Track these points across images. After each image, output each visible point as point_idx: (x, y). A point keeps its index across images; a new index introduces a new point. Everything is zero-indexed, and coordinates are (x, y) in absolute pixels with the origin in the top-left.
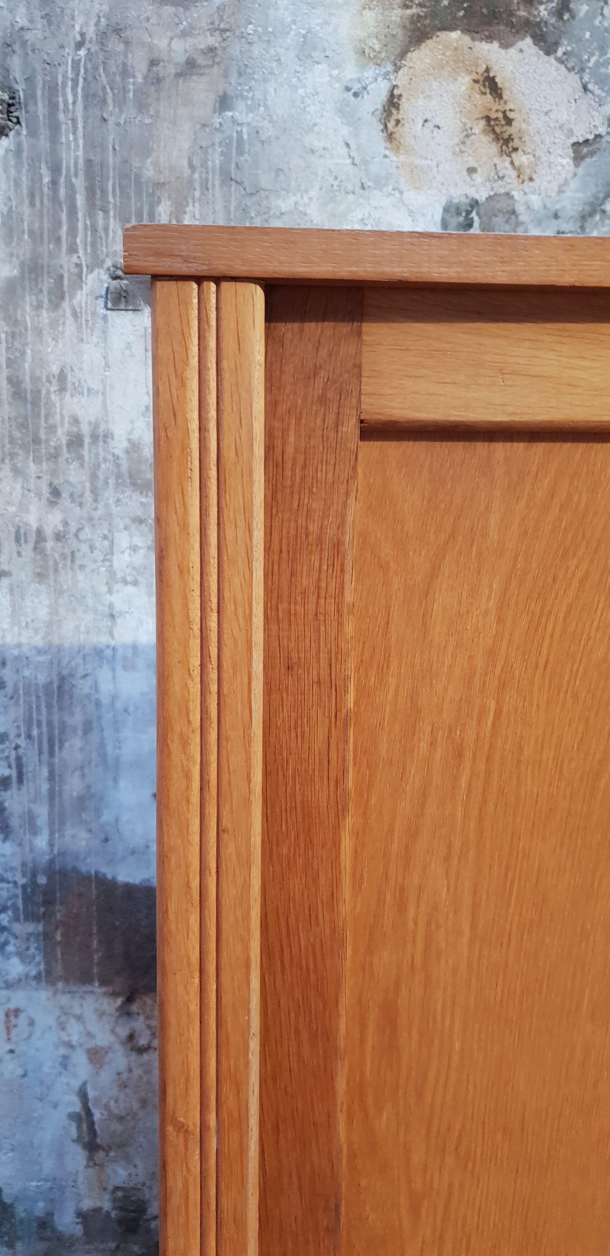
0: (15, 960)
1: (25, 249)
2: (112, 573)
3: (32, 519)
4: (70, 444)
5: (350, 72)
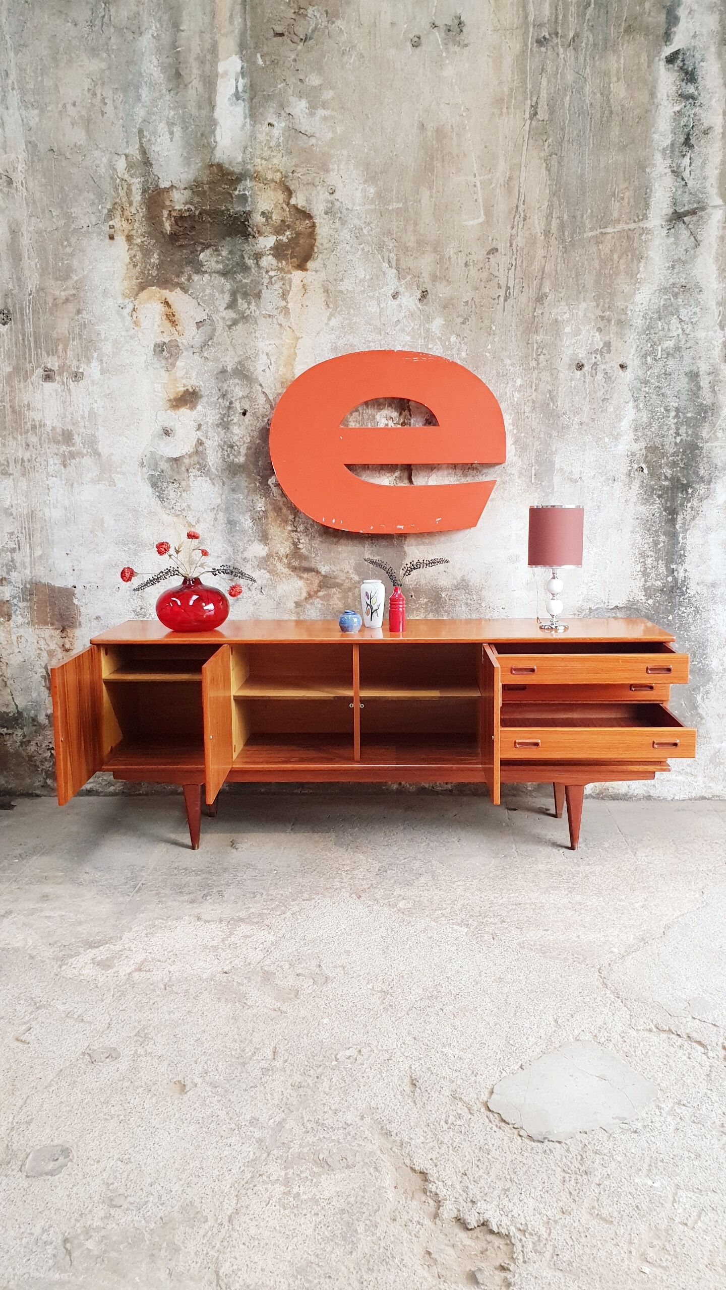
0: (20, 617)
1: (14, 362)
2: (48, 473)
3: (20, 455)
4: (32, 428)
5: (120, 301)
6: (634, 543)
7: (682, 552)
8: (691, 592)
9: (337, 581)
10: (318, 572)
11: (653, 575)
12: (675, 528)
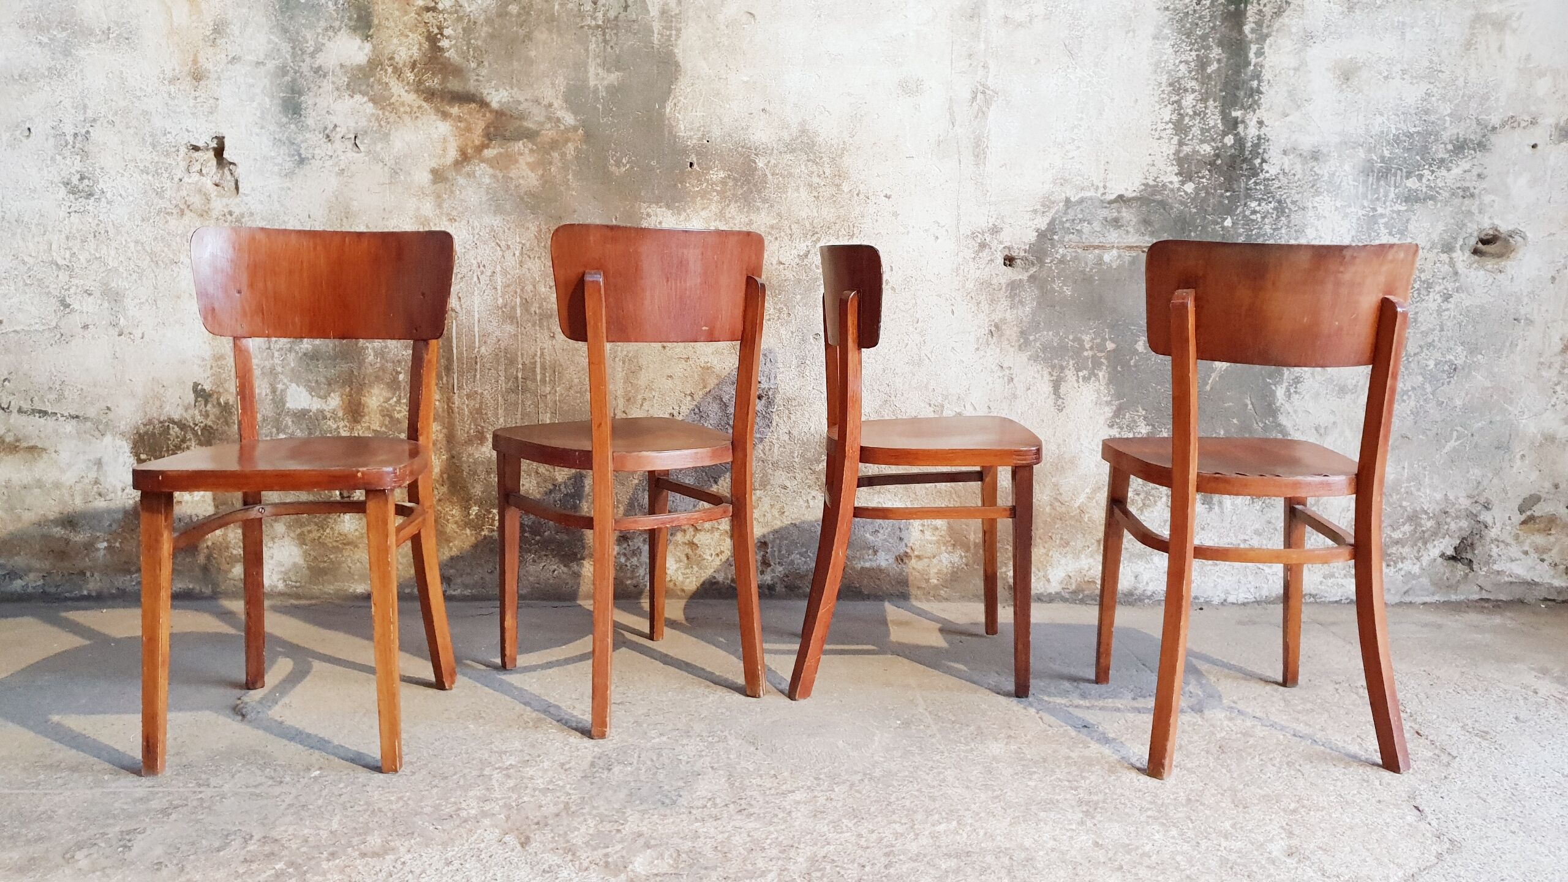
6: (1159, 62)
7: (1255, 84)
8: (1271, 170)
9: (525, 124)
10: (483, 104)
11: (1196, 131)
12: (1240, 31)
